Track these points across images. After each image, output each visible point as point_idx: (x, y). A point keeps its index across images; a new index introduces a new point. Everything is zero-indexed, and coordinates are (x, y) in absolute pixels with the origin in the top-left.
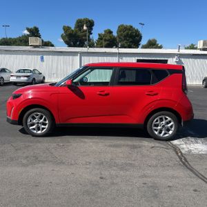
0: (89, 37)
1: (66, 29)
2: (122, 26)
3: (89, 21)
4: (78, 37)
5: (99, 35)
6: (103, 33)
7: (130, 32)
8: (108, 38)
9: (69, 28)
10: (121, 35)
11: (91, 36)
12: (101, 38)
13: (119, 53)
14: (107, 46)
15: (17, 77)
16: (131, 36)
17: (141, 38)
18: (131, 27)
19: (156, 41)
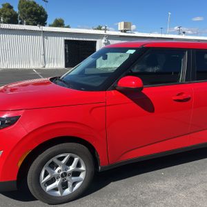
6: (1, 7)
7: (34, 8)
8: (8, 13)
10: (24, 11)
13: (44, 32)
14: (9, 22)
16: (36, 14)
17: (46, 16)
18: (35, 3)
19: (63, 21)
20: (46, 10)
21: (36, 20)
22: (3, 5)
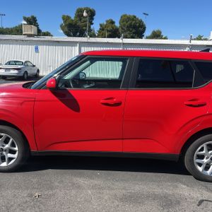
0: (90, 27)
1: (66, 18)
2: (125, 15)
3: (90, 10)
4: (78, 27)
5: (101, 25)
6: (105, 23)
7: (134, 22)
8: (110, 28)
9: (68, 17)
10: (124, 25)
11: (92, 27)
12: (102, 28)
13: (123, 44)
14: (110, 36)
15: (6, 69)
16: (135, 27)
17: (145, 28)
18: (135, 17)
20: (145, 23)
21: (134, 33)
22: (107, 21)
